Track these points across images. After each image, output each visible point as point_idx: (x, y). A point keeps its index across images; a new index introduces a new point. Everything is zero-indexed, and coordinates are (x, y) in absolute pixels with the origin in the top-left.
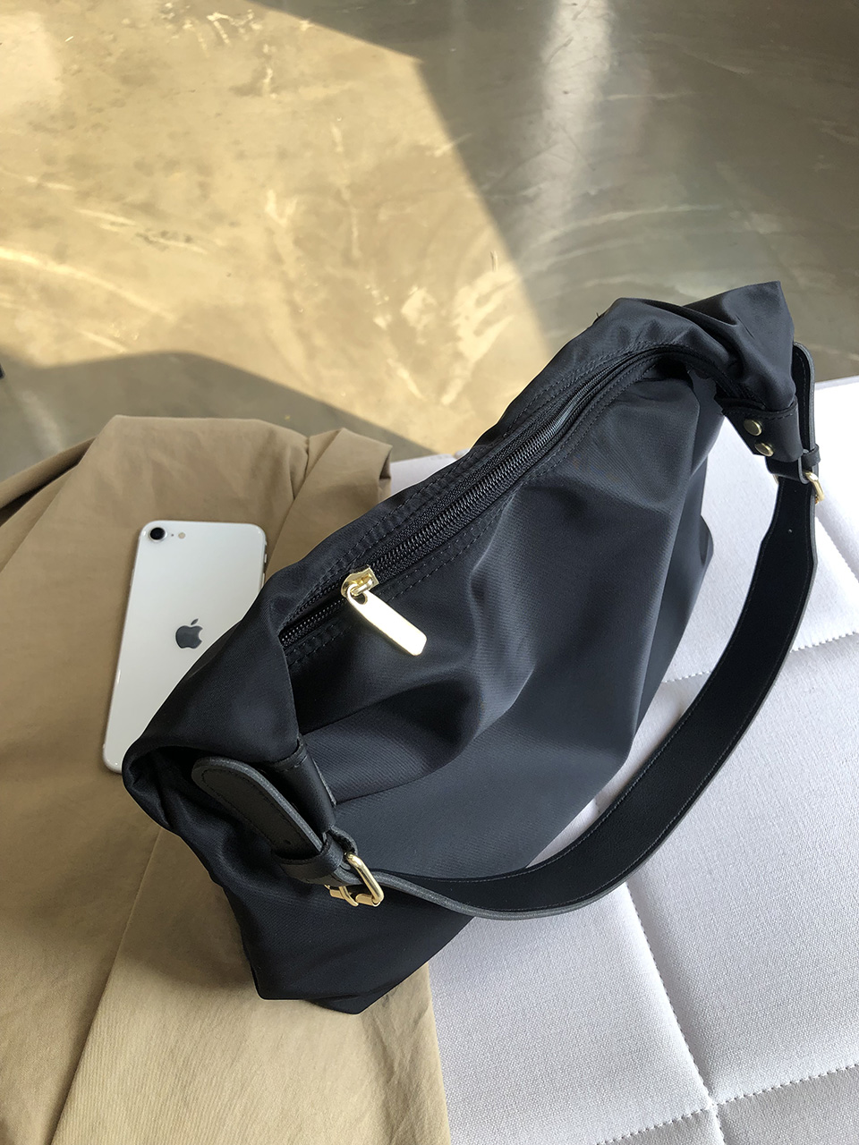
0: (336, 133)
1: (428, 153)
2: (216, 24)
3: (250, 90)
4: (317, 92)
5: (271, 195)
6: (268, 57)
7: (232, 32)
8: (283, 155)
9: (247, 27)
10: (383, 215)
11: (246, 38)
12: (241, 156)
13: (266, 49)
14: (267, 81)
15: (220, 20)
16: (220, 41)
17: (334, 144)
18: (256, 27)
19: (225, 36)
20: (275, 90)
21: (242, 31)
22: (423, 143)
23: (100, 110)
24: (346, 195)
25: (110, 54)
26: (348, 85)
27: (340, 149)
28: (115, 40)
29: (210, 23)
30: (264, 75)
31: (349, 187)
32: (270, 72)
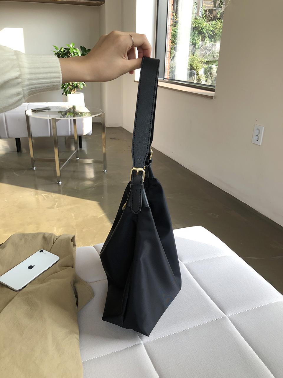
0: (73, 215)
1: (96, 217)
2: (44, 196)
3: (52, 207)
4: (69, 207)
5: (55, 228)
6: (56, 201)
7: (48, 197)
8: (59, 220)
9: (52, 196)
10: (84, 230)
11: (51, 198)
12: (48, 221)
13: (56, 200)
14: (56, 206)
15: (44, 195)
16: (45, 199)
17: (72, 217)
18: (53, 196)
19: (46, 198)
20: (57, 208)
21: (50, 197)
22: (95, 215)
23: (12, 214)
24: (75, 227)
25: (16, 203)
26: (76, 205)
27: (73, 218)
28: (18, 200)
29: (42, 196)
30: (55, 205)
31: (75, 225)
32: (57, 204)
